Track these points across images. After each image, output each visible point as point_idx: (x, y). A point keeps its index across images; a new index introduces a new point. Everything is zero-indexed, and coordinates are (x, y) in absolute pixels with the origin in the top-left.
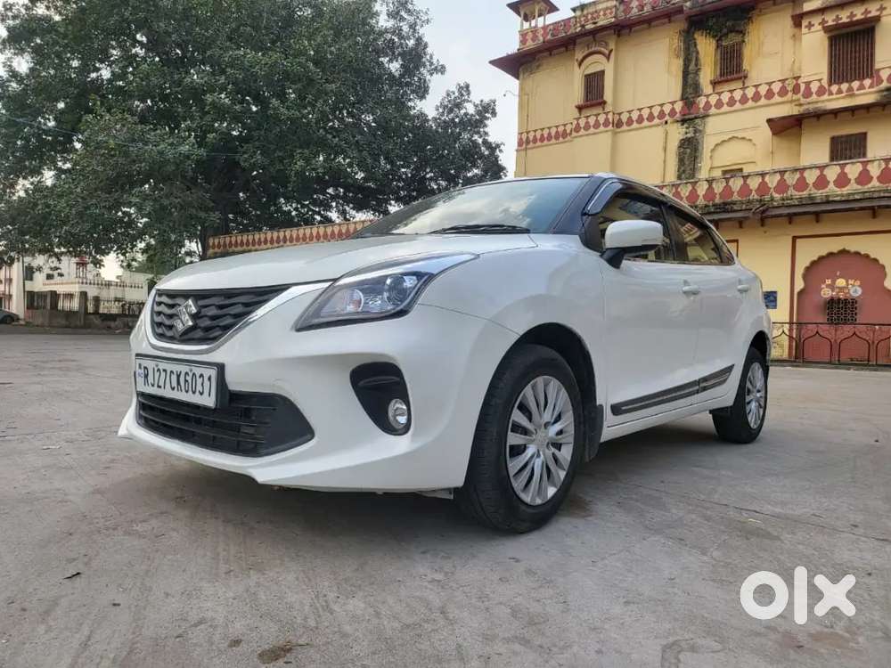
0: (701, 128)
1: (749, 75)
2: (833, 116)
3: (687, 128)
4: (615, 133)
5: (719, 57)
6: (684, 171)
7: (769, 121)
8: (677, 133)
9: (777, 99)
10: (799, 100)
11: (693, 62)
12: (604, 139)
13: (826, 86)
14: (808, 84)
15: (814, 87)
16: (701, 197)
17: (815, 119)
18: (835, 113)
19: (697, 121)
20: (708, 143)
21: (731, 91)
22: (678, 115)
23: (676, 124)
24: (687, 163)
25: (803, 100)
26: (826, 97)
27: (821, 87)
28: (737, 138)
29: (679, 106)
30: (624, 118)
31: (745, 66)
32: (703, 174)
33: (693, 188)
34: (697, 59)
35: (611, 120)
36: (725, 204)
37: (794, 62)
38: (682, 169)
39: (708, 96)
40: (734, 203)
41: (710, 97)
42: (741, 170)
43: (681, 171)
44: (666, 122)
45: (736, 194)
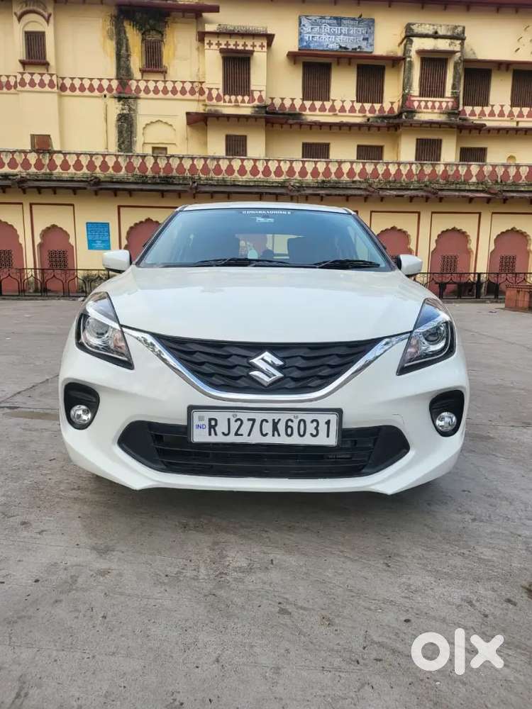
0: (134, 108)
1: (168, 71)
2: (226, 119)
3: (122, 105)
4: (60, 96)
5: (144, 49)
6: (123, 143)
7: (188, 114)
8: (115, 108)
9: (188, 96)
10: (204, 101)
11: (124, 48)
12: (49, 99)
13: (222, 94)
14: (210, 90)
15: (214, 93)
16: (149, 169)
17: (215, 118)
18: (228, 117)
19: (130, 100)
20: (140, 122)
21: (156, 82)
22: (115, 92)
23: (113, 99)
24: (125, 135)
25: (207, 102)
26: (221, 103)
27: (218, 95)
28: (161, 121)
29: (115, 84)
30: (68, 83)
31: (165, 62)
32: (138, 149)
33: (143, 160)
34: (127, 45)
35: (55, 82)
36: (167, 177)
37: (199, 69)
38: (122, 139)
39: (138, 81)
40: (174, 177)
41: (140, 82)
42: (166, 149)
43: (121, 142)
44: (105, 96)
45: (174, 171)
